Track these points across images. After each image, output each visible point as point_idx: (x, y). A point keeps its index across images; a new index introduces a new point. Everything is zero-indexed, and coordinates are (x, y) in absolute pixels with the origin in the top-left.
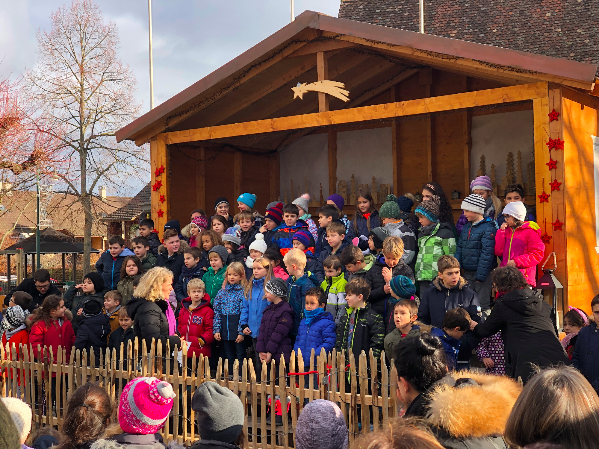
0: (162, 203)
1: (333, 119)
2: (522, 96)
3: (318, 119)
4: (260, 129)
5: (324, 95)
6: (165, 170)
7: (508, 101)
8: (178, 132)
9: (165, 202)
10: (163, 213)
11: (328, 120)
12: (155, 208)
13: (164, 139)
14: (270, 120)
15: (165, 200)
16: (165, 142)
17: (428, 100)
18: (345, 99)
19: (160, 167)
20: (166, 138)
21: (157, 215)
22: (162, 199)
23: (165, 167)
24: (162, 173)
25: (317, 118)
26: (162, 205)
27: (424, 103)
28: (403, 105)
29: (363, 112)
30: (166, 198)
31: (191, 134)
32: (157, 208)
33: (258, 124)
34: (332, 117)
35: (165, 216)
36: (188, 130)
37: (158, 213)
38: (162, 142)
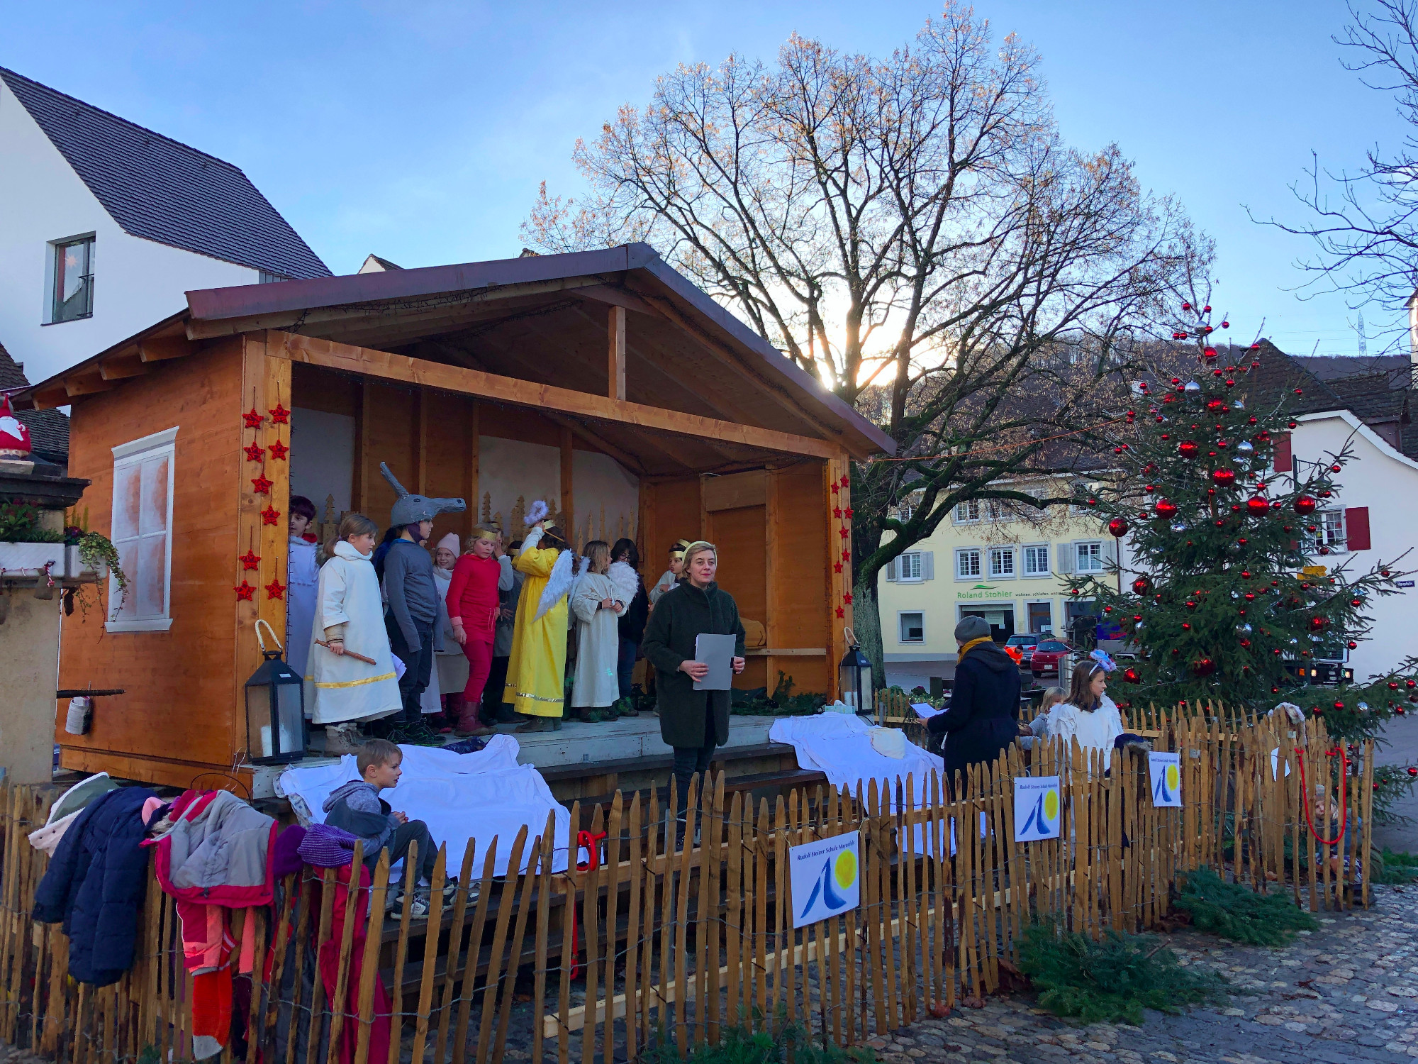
1: (636, 417)
4: (518, 395)
6: (288, 418)
8: (332, 344)
10: (278, 514)
11: (630, 417)
12: (251, 501)
13: (289, 345)
14: (538, 385)
16: (292, 354)
19: (274, 407)
20: (296, 345)
21: (259, 518)
23: (288, 408)
31: (365, 357)
32: (258, 500)
33: (515, 385)
34: (635, 413)
36: (360, 349)
37: (264, 514)
38: (283, 352)
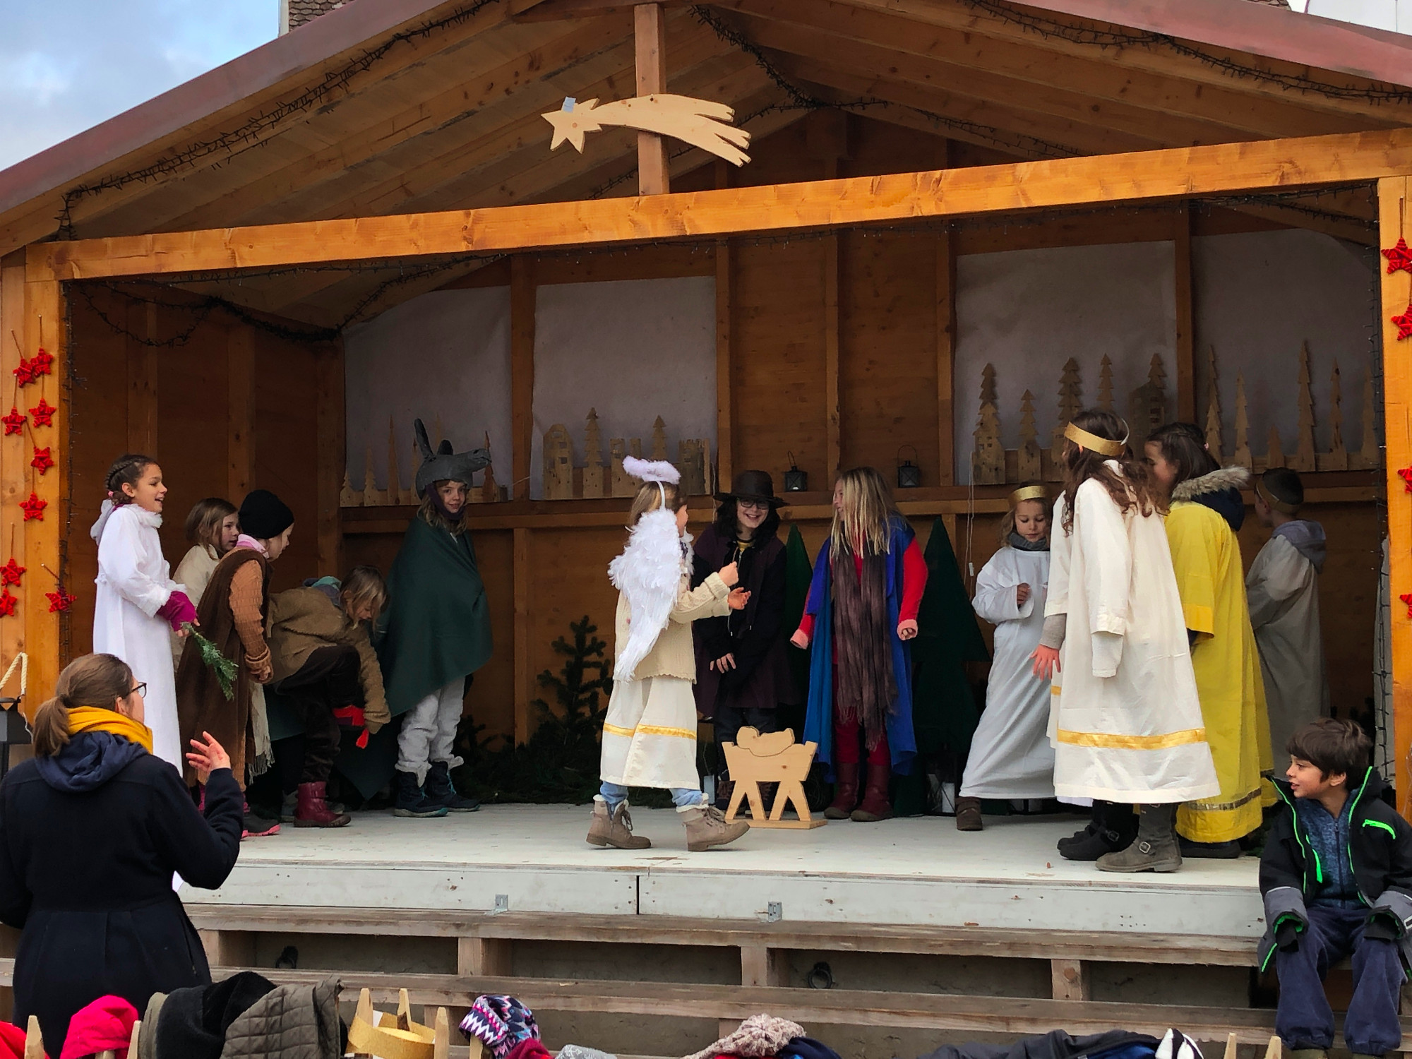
0: (43, 473)
1: (690, 220)
2: (1341, 168)
3: (639, 217)
4: (421, 243)
5: (658, 142)
6: (55, 367)
7: (1295, 181)
8: (108, 241)
9: (53, 474)
10: (44, 505)
11: (672, 222)
12: (13, 491)
13: (53, 261)
14: (459, 213)
15: (51, 464)
16: (57, 272)
17: (1024, 168)
18: (737, 158)
19: (34, 354)
20: (62, 258)
21: (21, 512)
22: (42, 461)
23: (54, 353)
24: (43, 373)
25: (633, 213)
26: (41, 479)
27: (1010, 178)
28: (939, 181)
29: (799, 200)
30: (55, 458)
31: (158, 248)
32: (21, 488)
33: (414, 225)
34: (687, 213)
35: (52, 516)
36: (150, 236)
37: (24, 505)
38: (47, 274)
